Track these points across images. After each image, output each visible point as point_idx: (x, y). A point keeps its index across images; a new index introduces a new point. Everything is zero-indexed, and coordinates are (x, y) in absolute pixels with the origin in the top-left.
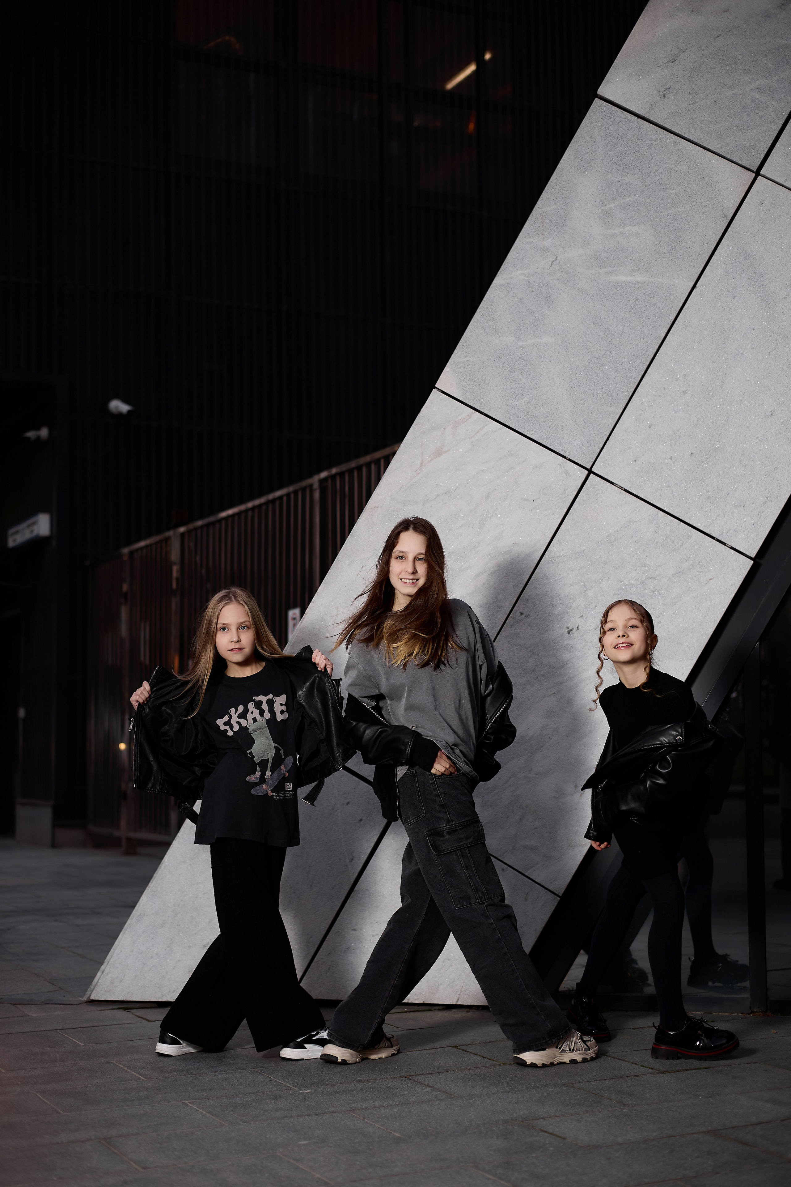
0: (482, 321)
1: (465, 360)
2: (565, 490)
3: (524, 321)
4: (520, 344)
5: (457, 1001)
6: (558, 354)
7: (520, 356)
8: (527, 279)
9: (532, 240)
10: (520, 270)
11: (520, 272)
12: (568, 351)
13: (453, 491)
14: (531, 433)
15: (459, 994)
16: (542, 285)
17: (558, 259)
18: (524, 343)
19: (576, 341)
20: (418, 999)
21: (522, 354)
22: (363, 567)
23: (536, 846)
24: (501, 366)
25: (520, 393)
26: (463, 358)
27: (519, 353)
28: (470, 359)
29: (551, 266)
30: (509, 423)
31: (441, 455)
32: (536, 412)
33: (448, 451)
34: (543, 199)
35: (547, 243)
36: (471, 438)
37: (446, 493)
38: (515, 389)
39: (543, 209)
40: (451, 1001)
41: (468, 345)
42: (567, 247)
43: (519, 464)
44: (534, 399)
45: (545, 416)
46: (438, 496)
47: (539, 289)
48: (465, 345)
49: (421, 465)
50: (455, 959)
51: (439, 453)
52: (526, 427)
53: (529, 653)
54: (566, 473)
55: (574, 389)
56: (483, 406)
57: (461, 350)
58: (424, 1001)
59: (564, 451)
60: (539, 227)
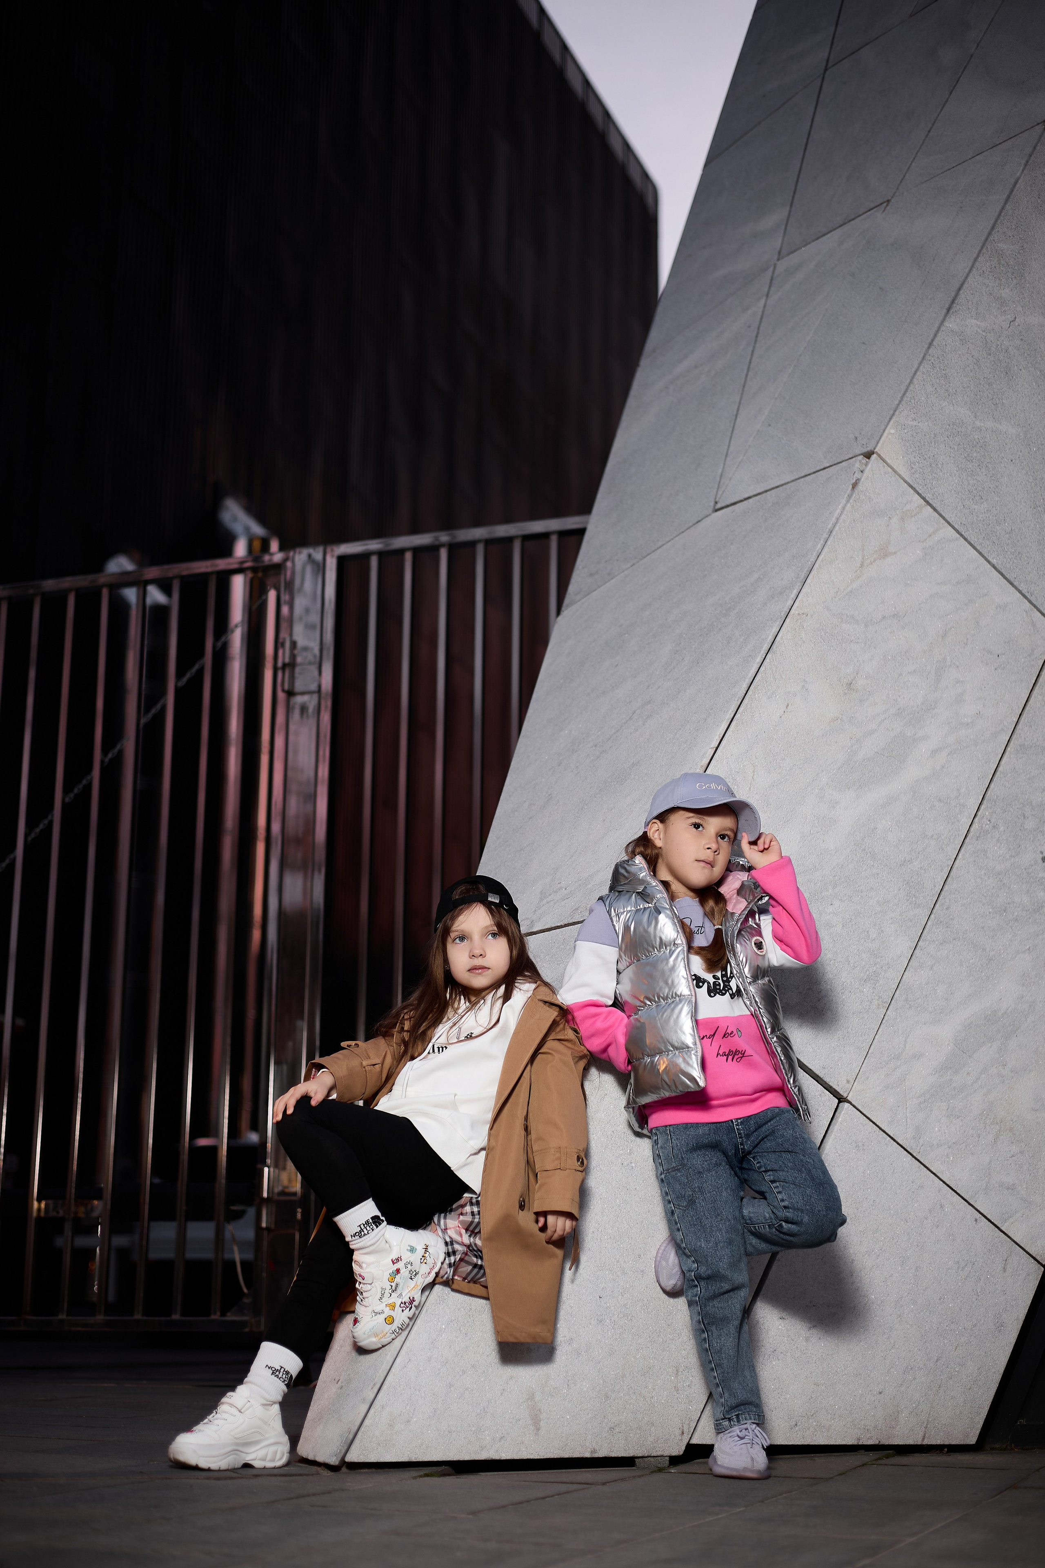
0: (933, 374)
1: (915, 423)
2: (1033, 650)
3: (981, 392)
4: (978, 423)
5: (923, 1439)
6: (1021, 454)
7: (978, 440)
8: (984, 334)
9: (987, 281)
10: (975, 319)
11: (974, 322)
12: (1031, 453)
13: (903, 616)
14: (992, 556)
15: (926, 1427)
16: (1000, 349)
17: (1017, 319)
18: (982, 424)
19: (1039, 442)
20: (871, 1438)
21: (979, 438)
22: (788, 705)
23: (1013, 1185)
24: (956, 447)
25: (978, 494)
26: (911, 421)
27: (976, 437)
28: (919, 424)
29: (1009, 327)
30: (966, 533)
31: (886, 556)
32: (997, 527)
33: (895, 553)
34: (998, 231)
35: (1005, 293)
36: (923, 542)
37: (894, 616)
38: (972, 486)
39: (999, 245)
40: (915, 1440)
41: (916, 403)
42: (1027, 308)
43: (980, 598)
44: (994, 508)
45: (1008, 536)
46: (884, 618)
47: (998, 354)
48: (913, 401)
49: (862, 565)
50: (919, 1367)
51: (884, 553)
52: (986, 546)
53: (999, 882)
54: (1034, 625)
55: (1039, 508)
56: (936, 499)
57: (908, 409)
58: (879, 1442)
59: (1030, 593)
60: (995, 267)
